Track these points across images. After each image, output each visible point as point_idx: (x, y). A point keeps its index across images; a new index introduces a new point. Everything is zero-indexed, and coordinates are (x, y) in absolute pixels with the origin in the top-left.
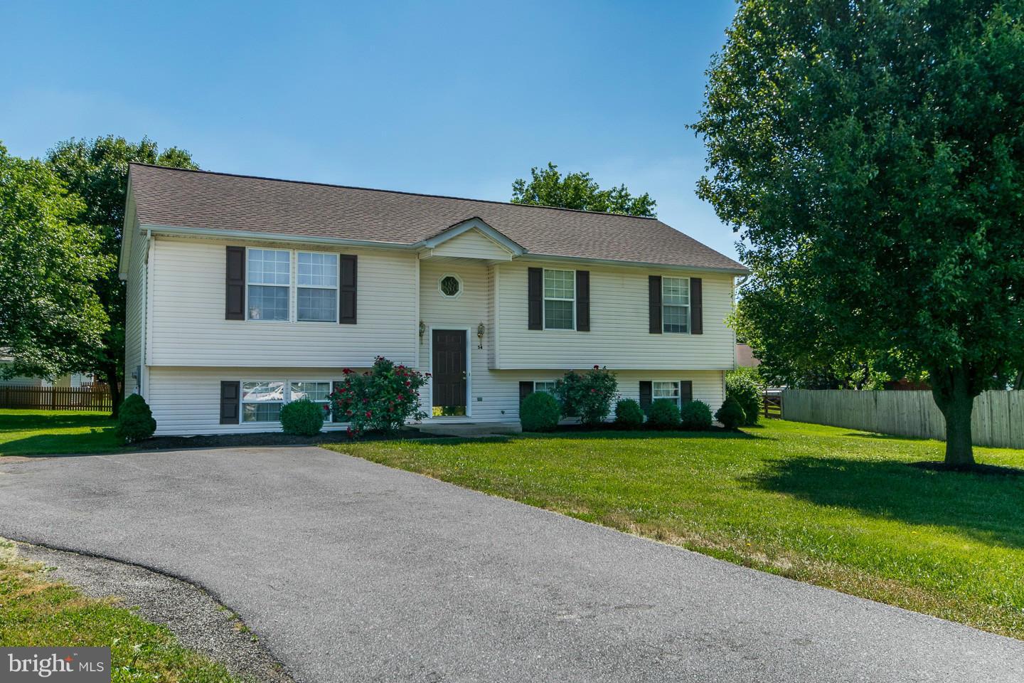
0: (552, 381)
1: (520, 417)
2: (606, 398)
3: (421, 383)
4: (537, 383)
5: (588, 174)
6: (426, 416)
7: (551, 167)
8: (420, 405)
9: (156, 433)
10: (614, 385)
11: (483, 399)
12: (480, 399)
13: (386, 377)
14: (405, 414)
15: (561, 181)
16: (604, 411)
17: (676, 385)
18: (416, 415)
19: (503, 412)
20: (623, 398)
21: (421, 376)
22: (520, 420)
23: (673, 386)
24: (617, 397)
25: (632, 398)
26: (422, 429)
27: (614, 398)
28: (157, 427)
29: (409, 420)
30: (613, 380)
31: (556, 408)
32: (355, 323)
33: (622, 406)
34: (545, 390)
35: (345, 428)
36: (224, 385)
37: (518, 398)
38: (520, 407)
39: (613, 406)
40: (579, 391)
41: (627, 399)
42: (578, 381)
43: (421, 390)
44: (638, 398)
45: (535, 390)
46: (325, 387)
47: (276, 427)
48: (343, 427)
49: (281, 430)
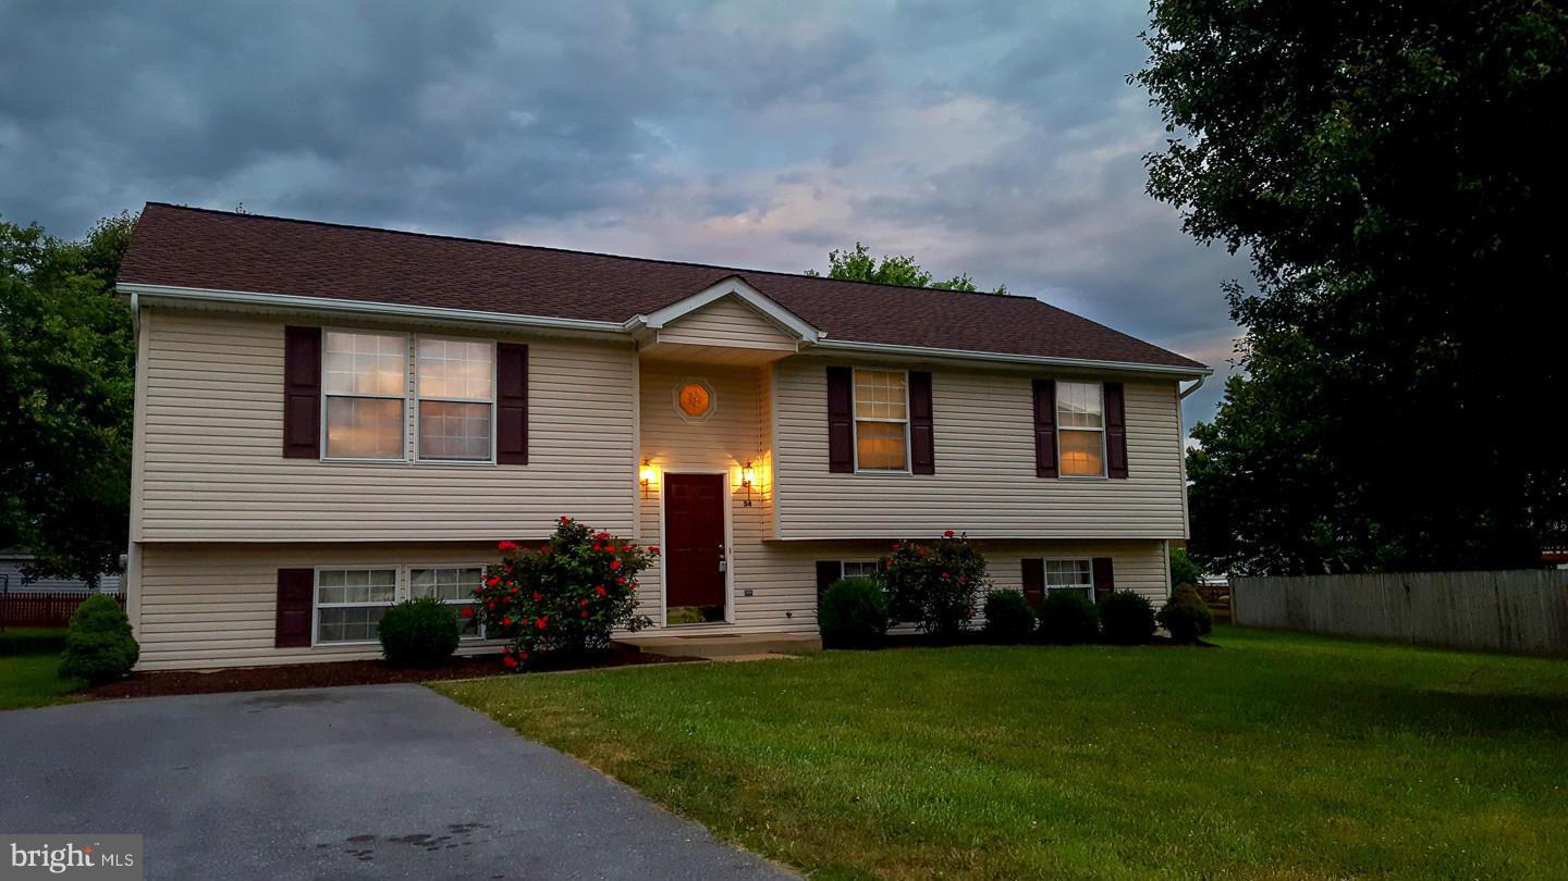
0: (872, 560)
1: (819, 623)
2: (968, 588)
3: (642, 565)
4: (846, 565)
5: (912, 259)
6: (650, 623)
7: (860, 250)
8: (638, 604)
9: (138, 667)
10: (982, 565)
11: (755, 592)
12: (749, 593)
13: (574, 555)
14: (609, 620)
15: (876, 269)
16: (965, 612)
17: (1083, 565)
18: (632, 621)
19: (789, 615)
20: (999, 587)
21: (641, 552)
22: (817, 627)
23: (1079, 568)
24: (986, 586)
25: (1013, 587)
26: (645, 648)
27: (981, 588)
28: (141, 655)
29: (620, 633)
30: (979, 557)
31: (881, 606)
32: (525, 463)
33: (997, 604)
34: (862, 576)
35: (500, 650)
36: (284, 576)
37: (815, 590)
38: (819, 605)
39: (981, 602)
40: (921, 575)
41: (1005, 590)
42: (918, 559)
43: (640, 577)
44: (1020, 587)
45: (843, 575)
46: (473, 576)
47: (370, 649)
48: (497, 647)
49: (380, 656)
